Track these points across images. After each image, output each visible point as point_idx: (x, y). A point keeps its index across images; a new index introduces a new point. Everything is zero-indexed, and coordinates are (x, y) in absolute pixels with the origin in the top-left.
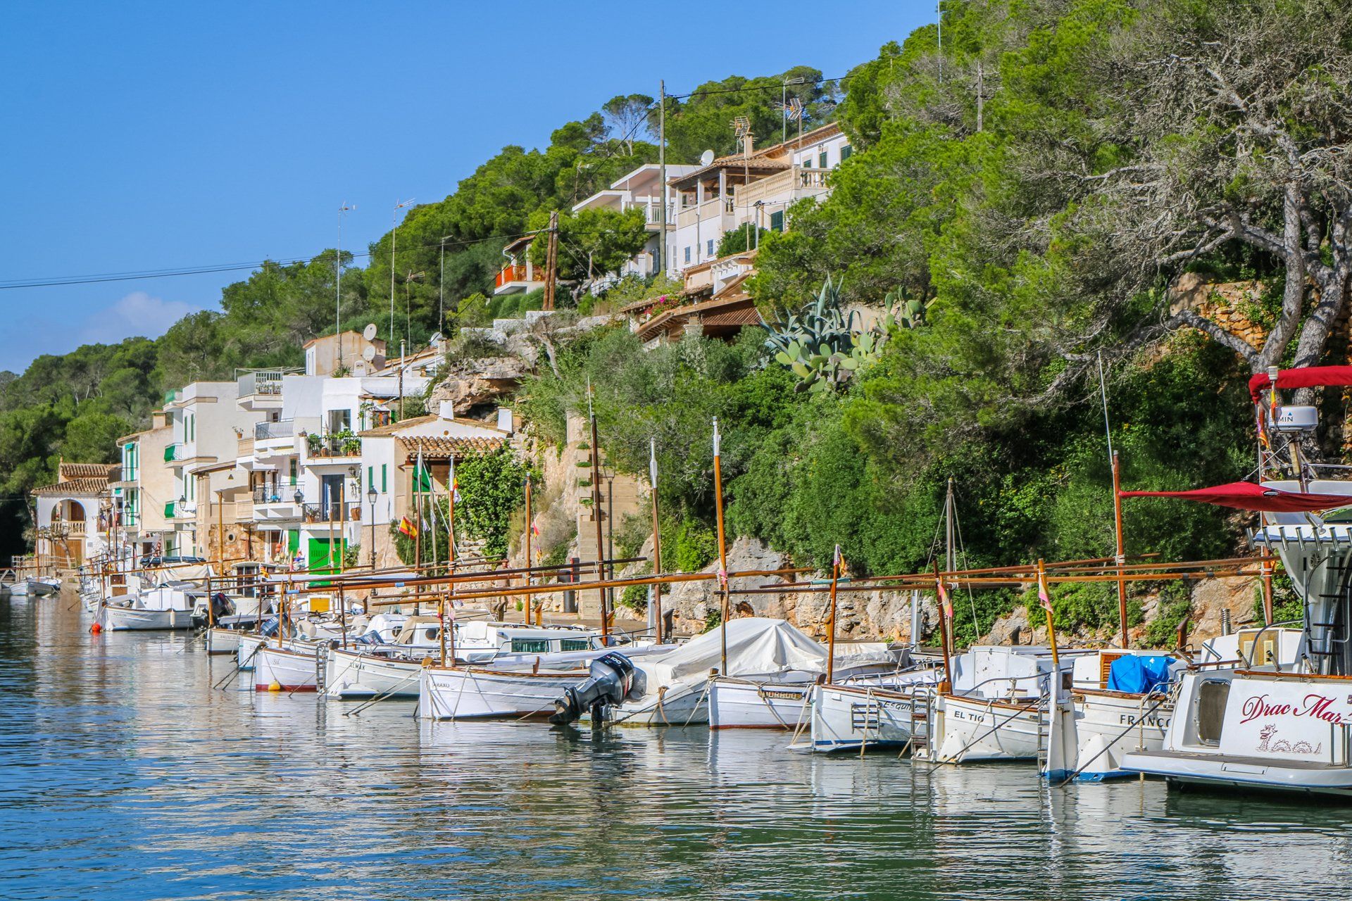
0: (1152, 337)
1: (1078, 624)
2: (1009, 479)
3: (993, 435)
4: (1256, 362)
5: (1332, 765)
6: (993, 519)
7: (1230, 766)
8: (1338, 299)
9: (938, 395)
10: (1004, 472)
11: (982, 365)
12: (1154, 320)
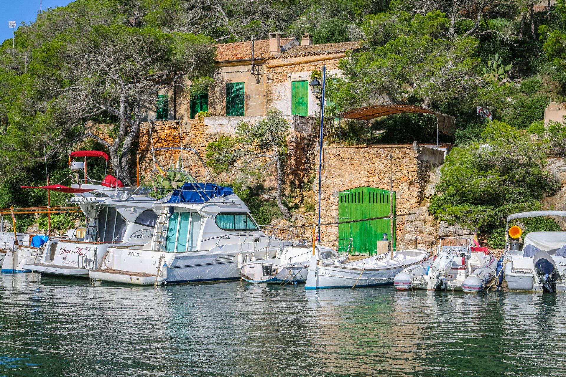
0: (79, 140)
1: (54, 229)
2: (33, 183)
3: (28, 169)
4: (111, 149)
5: (78, 268)
6: (28, 196)
7: (49, 268)
8: (136, 130)
9: (10, 156)
10: (31, 181)
11: (25, 147)
12: (80, 135)
